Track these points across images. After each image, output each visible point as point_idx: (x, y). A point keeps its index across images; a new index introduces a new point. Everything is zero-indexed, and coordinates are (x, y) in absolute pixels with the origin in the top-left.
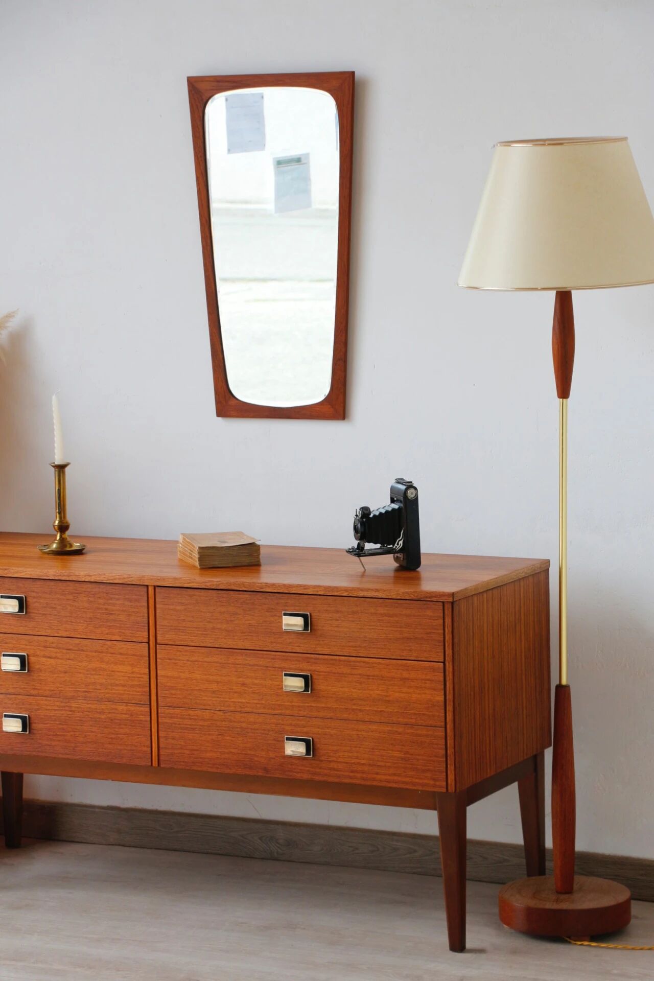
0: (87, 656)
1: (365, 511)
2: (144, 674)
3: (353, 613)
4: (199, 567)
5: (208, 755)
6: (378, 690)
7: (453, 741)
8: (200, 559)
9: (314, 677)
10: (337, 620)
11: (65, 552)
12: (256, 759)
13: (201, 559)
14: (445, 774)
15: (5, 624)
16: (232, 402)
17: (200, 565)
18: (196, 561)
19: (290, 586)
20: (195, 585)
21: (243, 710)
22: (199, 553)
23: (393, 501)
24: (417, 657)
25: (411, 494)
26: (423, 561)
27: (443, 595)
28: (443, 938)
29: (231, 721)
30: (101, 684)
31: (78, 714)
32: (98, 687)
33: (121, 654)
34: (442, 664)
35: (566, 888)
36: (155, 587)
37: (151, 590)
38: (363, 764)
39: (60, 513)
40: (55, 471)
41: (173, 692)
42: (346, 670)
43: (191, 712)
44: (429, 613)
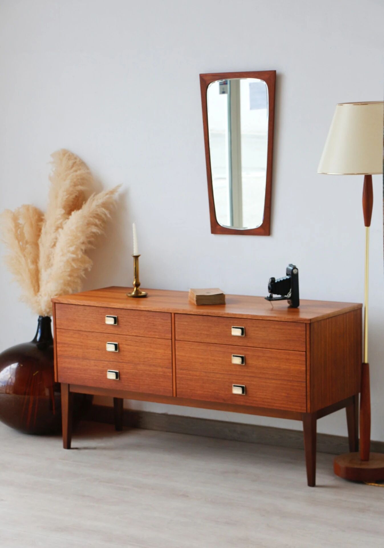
0: (144, 345)
1: (273, 280)
2: (170, 354)
3: (264, 327)
5: (199, 392)
6: (275, 364)
7: (309, 389)
9: (246, 357)
10: (257, 331)
11: (138, 296)
12: (219, 395)
13: (197, 301)
14: (305, 404)
16: (218, 227)
17: (196, 304)
18: (195, 302)
19: (236, 314)
20: (193, 313)
21: (214, 372)
22: (196, 298)
23: (287, 275)
25: (295, 271)
26: (301, 303)
27: (305, 320)
28: (305, 480)
29: (208, 377)
32: (149, 359)
33: (159, 344)
34: (305, 352)
35: (366, 458)
36: (175, 314)
37: (173, 315)
38: (268, 399)
39: (136, 278)
40: (134, 258)
41: (183, 362)
42: (261, 354)
43: (191, 372)
44: (299, 328)
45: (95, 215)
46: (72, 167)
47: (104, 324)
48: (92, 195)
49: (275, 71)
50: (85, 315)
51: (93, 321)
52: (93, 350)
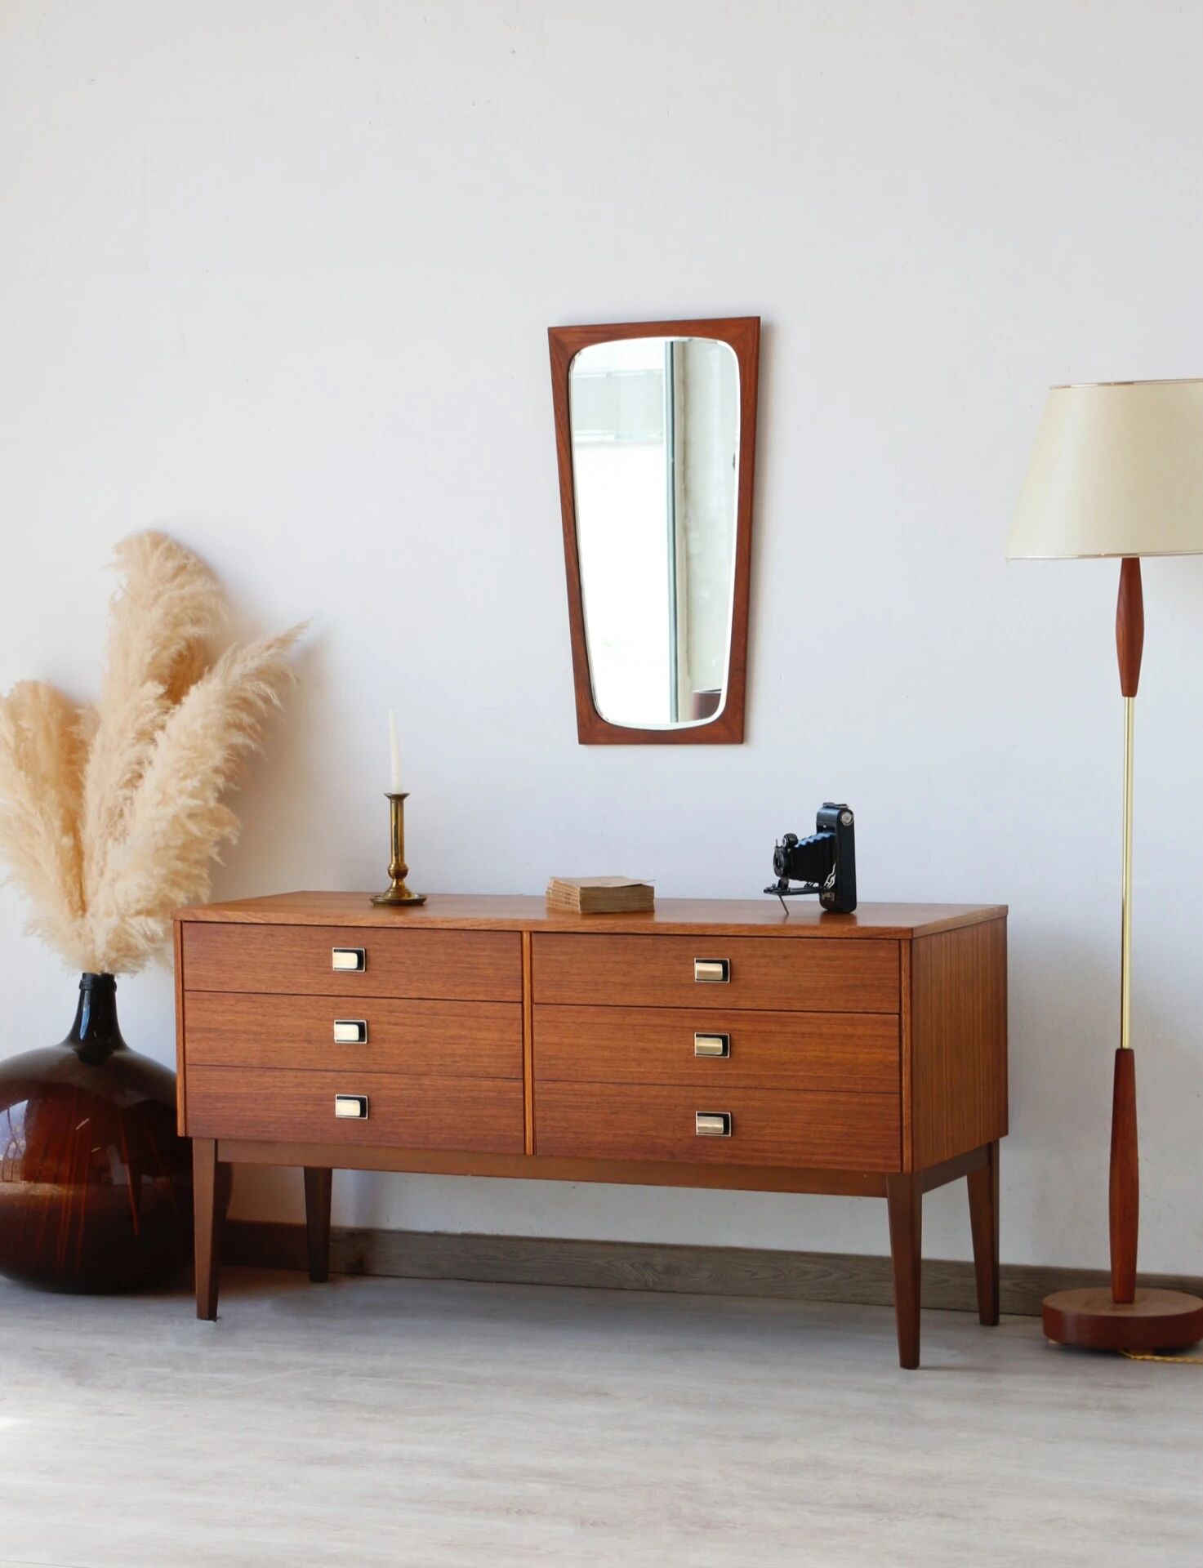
0: (443, 1021)
1: (791, 840)
2: (516, 1041)
3: (785, 957)
4: (580, 912)
5: (598, 1138)
6: (815, 1050)
7: (910, 1110)
8: (581, 903)
9: (735, 1037)
10: (764, 967)
11: (402, 901)
12: (659, 1141)
13: (584, 904)
14: (899, 1150)
15: (339, 985)
17: (582, 909)
18: (576, 906)
19: (706, 926)
20: (584, 930)
21: (643, 1081)
22: (581, 895)
23: (820, 829)
24: (863, 1008)
25: (845, 818)
27: (900, 930)
29: (627, 1096)
30: (461, 1055)
31: (430, 1093)
32: (457, 1059)
33: (487, 1017)
34: (897, 1016)
36: (531, 933)
37: (526, 937)
38: (796, 1143)
39: (396, 855)
40: (391, 803)
41: (553, 1062)
42: (774, 1028)
43: (576, 1086)
44: (882, 954)
45: (237, 701)
46: (175, 576)
47: (326, 973)
48: (229, 652)
49: (758, 318)
50: (270, 950)
51: (295, 965)
52: (294, 1042)
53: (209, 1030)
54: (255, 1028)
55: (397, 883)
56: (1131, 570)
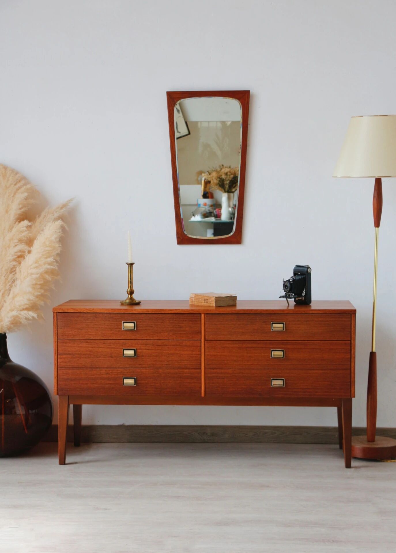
0: (168, 348)
2: (198, 355)
3: (306, 321)
4: (215, 306)
5: (231, 389)
6: (318, 355)
7: (354, 375)
8: (215, 302)
10: (298, 325)
14: (351, 390)
15: (124, 335)
17: (215, 305)
19: (275, 310)
22: (215, 299)
23: (295, 274)
24: (337, 339)
25: (309, 271)
29: (243, 373)
30: (175, 360)
31: (162, 375)
32: (174, 362)
33: (187, 346)
34: (350, 341)
35: (372, 440)
36: (205, 314)
37: (203, 316)
39: (130, 286)
40: (128, 266)
41: (213, 362)
42: (302, 347)
43: (222, 371)
44: (344, 319)
50: (95, 323)
51: (106, 328)
52: (105, 357)
53: (69, 354)
54: (89, 353)
55: (130, 296)
56: (378, 182)
